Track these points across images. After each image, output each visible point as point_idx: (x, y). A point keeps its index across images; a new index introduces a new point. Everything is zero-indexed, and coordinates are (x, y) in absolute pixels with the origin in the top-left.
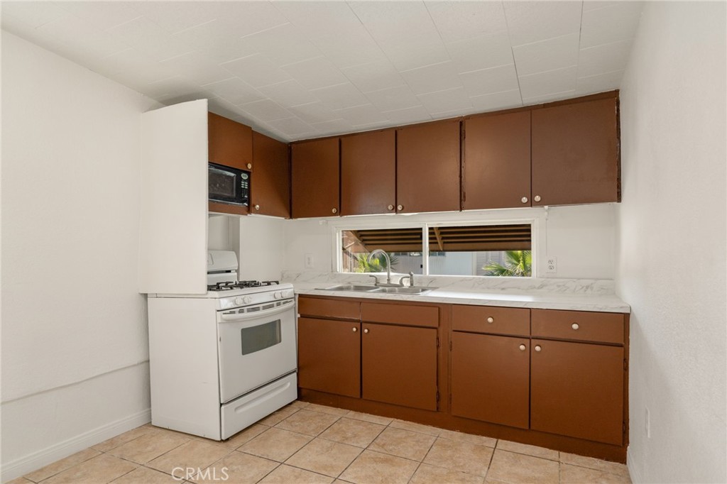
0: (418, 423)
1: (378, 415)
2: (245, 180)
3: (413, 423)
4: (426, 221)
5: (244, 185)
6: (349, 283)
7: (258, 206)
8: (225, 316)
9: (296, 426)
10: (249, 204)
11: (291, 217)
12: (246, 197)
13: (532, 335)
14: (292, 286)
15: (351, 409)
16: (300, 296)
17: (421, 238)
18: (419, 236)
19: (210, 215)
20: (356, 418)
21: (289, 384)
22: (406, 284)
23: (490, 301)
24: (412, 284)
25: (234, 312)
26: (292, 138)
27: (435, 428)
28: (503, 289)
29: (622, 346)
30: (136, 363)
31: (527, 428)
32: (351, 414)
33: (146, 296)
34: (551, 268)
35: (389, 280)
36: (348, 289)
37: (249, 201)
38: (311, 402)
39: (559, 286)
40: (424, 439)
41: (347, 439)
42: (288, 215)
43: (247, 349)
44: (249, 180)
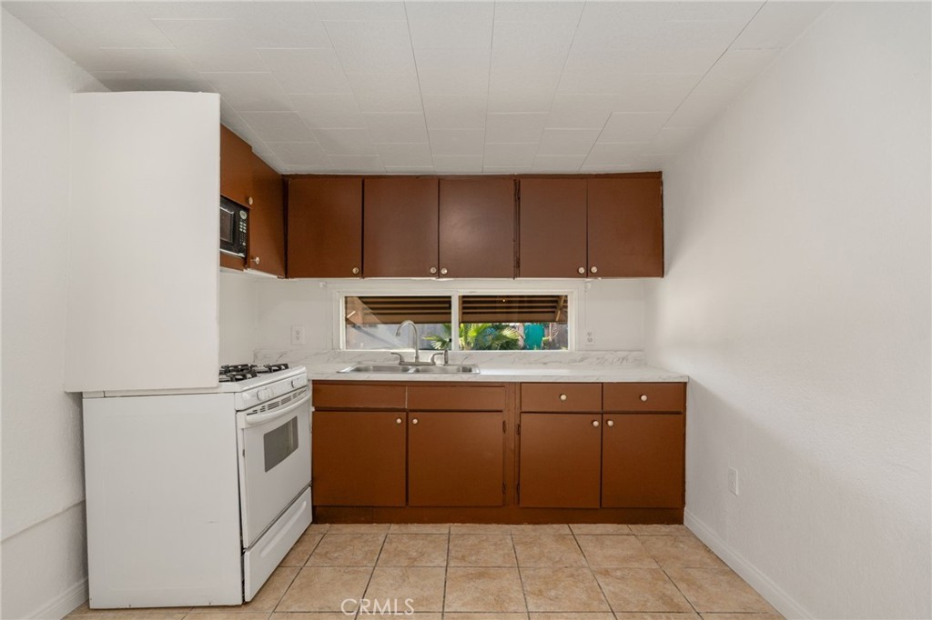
0: (480, 523)
1: (429, 523)
2: (243, 221)
3: (474, 525)
4: (456, 289)
5: (243, 227)
6: (359, 363)
7: (257, 259)
8: (250, 418)
9: (337, 558)
10: (246, 255)
11: (287, 276)
12: (244, 244)
13: (604, 410)
14: (304, 369)
15: (390, 522)
16: (315, 383)
17: (450, 308)
18: (448, 305)
19: (221, 271)
20: (405, 531)
21: (305, 503)
22: (439, 362)
23: (562, 377)
24: (446, 362)
25: (255, 412)
26: (289, 169)
27: (500, 525)
28: (545, 364)
29: (681, 413)
30: (60, 510)
31: (599, 507)
32: (394, 528)
33: (78, 397)
34: (590, 340)
35: (417, 358)
36: (366, 370)
37: (246, 251)
38: (332, 522)
39: (598, 359)
40: (501, 540)
41: (415, 560)
42: (283, 273)
43: (270, 463)
44: (247, 221)
